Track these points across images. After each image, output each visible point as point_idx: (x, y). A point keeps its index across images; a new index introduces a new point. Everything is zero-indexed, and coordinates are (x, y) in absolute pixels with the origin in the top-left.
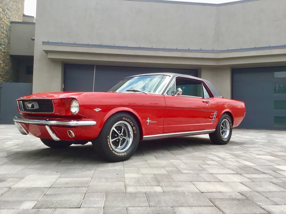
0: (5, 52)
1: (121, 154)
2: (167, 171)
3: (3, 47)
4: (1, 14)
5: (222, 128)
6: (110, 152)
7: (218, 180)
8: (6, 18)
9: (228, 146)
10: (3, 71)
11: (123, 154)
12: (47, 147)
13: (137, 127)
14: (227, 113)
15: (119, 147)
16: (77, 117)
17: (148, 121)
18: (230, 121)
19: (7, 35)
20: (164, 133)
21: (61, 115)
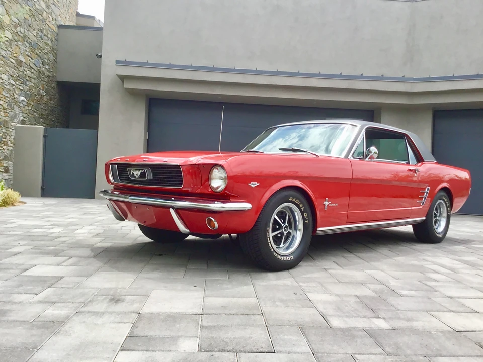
0: (49, 77)
1: (285, 259)
2: (374, 291)
3: (47, 67)
4: (45, 12)
5: (436, 216)
6: (270, 254)
7: (469, 310)
8: (51, 19)
9: (445, 247)
10: (46, 108)
11: (288, 258)
12: (149, 240)
13: (310, 214)
14: (444, 189)
15: (282, 245)
16: (223, 196)
17: (326, 203)
18: (447, 203)
19: (53, 48)
20: (348, 223)
21: (194, 191)
